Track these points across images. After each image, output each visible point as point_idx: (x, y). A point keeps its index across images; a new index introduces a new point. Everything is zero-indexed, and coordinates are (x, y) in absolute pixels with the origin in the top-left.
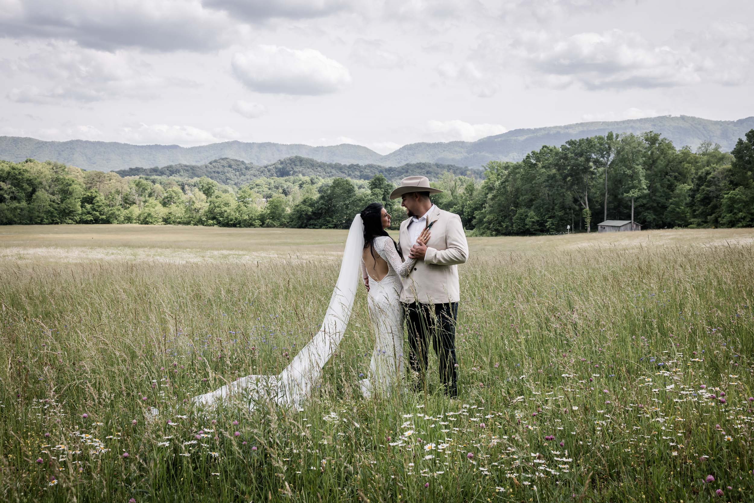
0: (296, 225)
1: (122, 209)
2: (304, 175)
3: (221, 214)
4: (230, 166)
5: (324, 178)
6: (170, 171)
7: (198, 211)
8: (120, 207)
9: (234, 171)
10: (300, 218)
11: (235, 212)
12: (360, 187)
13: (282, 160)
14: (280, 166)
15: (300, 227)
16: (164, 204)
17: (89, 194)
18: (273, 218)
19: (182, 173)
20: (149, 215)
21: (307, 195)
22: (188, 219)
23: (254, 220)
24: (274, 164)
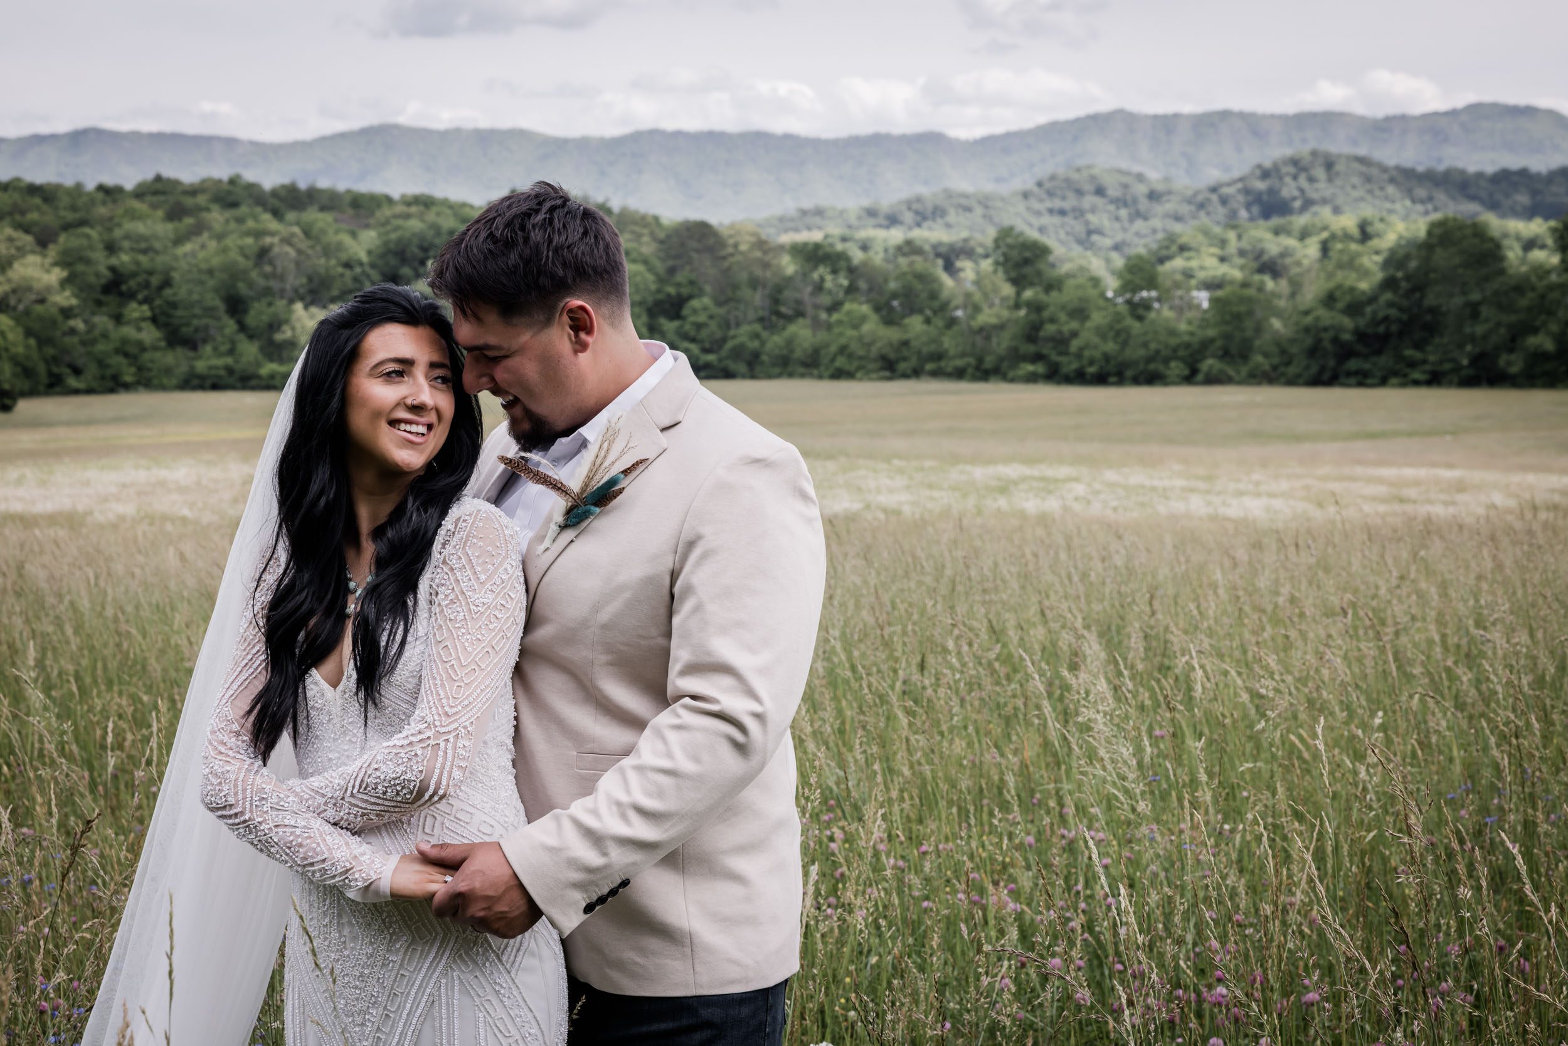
0: (1299, 376)
1: (765, 334)
2: (1337, 210)
3: (1061, 342)
4: (1100, 191)
5: (1406, 218)
6: (917, 213)
7: (988, 338)
8: (757, 327)
9: (1112, 207)
10: (1313, 352)
11: (1103, 337)
12: (1530, 244)
13: (1268, 164)
14: (1260, 186)
15: (1316, 381)
16: (889, 319)
17: (671, 290)
18: (1226, 355)
19: (952, 217)
20: (843, 350)
21: (1340, 276)
22: (959, 363)
23: (1166, 361)
24: (1241, 179)
